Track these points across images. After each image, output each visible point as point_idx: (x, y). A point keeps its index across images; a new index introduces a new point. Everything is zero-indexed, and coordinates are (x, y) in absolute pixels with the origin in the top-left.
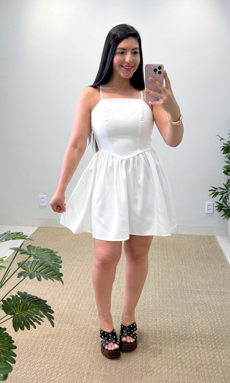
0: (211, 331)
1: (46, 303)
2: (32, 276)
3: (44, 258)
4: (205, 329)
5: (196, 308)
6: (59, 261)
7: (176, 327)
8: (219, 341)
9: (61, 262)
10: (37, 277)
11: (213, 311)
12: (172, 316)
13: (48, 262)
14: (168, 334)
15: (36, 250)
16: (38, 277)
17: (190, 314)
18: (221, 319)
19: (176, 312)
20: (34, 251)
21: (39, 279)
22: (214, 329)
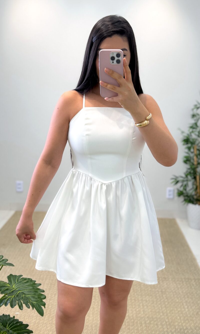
0: (179, 321)
1: (28, 328)
2: (13, 304)
3: (27, 293)
4: (174, 318)
5: (164, 296)
6: (42, 297)
7: (148, 317)
8: (188, 331)
9: (45, 298)
10: (18, 304)
11: (179, 299)
12: (143, 305)
13: (31, 298)
14: (140, 326)
15: (18, 281)
16: (20, 304)
17: (159, 303)
18: (188, 308)
19: (146, 301)
20: (15, 283)
21: (21, 307)
22: (182, 318)
